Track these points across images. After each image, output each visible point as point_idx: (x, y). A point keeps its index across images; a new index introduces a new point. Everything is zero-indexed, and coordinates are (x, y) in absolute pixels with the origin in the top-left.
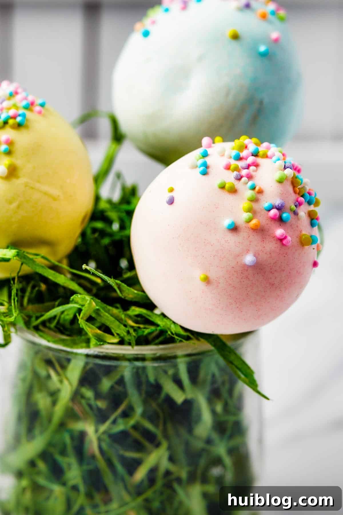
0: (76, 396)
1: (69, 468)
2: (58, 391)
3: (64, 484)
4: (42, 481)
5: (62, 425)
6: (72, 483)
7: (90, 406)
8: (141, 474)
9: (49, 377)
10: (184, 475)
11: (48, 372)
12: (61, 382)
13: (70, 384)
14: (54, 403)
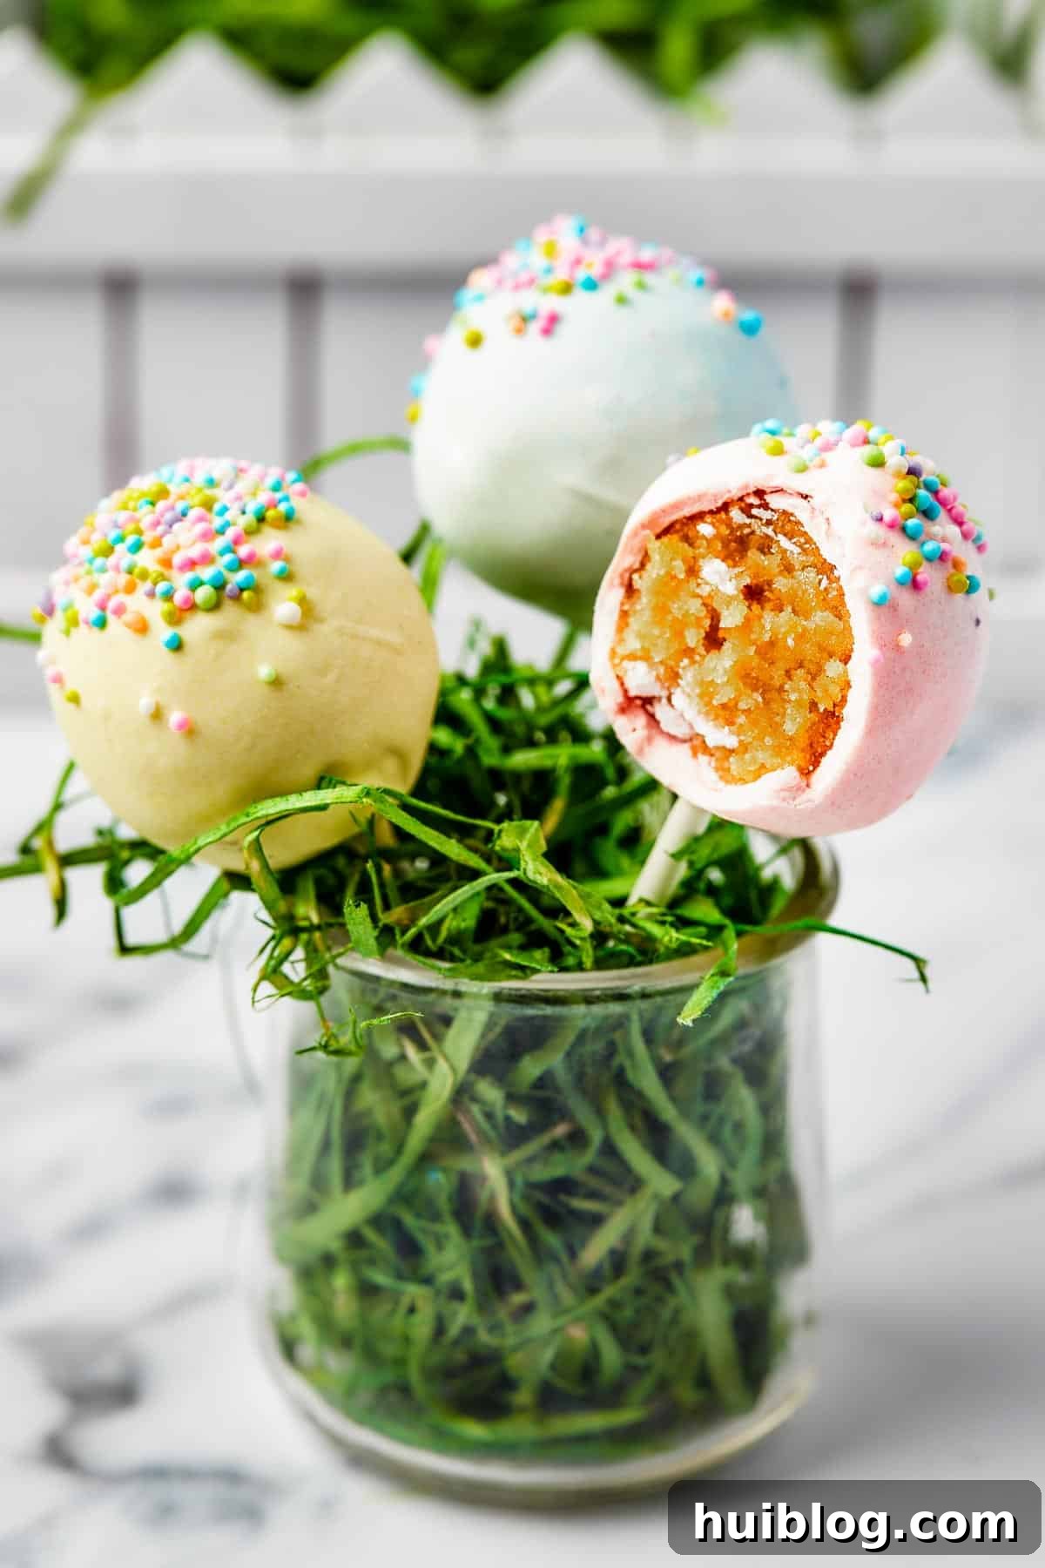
0: (462, 1093)
1: (440, 1246)
2: (423, 1085)
3: (427, 1281)
4: (380, 1278)
5: (426, 1159)
6: (445, 1278)
7: (489, 1116)
8: (596, 1250)
9: (403, 1057)
10: (685, 1252)
11: (402, 1047)
12: (430, 1063)
13: (453, 1069)
14: (410, 1112)
